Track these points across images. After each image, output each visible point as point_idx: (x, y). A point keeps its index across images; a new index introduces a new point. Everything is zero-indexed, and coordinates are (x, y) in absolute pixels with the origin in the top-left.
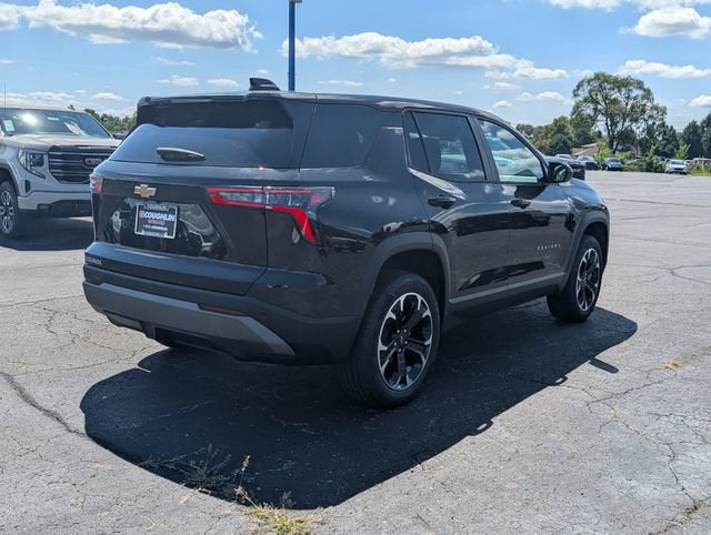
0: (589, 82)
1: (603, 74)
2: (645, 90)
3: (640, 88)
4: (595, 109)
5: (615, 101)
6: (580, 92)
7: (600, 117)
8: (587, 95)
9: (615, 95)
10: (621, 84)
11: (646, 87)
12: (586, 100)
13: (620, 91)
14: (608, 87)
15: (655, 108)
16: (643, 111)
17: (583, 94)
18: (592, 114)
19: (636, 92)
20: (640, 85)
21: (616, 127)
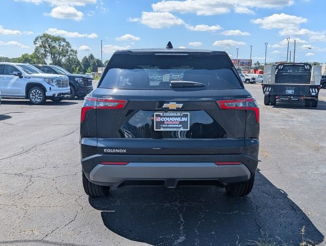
0: (41, 37)
1: (47, 35)
2: (66, 42)
3: (64, 41)
4: (45, 51)
5: (54, 47)
6: (37, 42)
7: (48, 54)
8: (41, 44)
9: (53, 44)
10: (56, 39)
11: (67, 41)
12: (41, 46)
13: (55, 42)
14: (50, 40)
15: (72, 50)
16: (67, 52)
17: (39, 43)
18: (44, 53)
19: (63, 43)
20: (64, 40)
21: (56, 58)
